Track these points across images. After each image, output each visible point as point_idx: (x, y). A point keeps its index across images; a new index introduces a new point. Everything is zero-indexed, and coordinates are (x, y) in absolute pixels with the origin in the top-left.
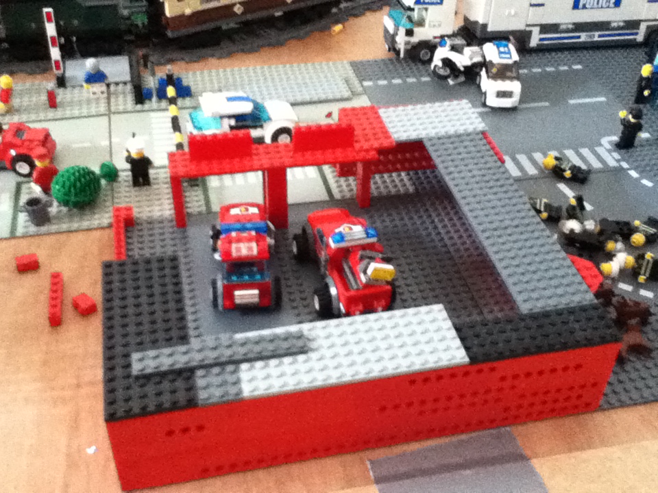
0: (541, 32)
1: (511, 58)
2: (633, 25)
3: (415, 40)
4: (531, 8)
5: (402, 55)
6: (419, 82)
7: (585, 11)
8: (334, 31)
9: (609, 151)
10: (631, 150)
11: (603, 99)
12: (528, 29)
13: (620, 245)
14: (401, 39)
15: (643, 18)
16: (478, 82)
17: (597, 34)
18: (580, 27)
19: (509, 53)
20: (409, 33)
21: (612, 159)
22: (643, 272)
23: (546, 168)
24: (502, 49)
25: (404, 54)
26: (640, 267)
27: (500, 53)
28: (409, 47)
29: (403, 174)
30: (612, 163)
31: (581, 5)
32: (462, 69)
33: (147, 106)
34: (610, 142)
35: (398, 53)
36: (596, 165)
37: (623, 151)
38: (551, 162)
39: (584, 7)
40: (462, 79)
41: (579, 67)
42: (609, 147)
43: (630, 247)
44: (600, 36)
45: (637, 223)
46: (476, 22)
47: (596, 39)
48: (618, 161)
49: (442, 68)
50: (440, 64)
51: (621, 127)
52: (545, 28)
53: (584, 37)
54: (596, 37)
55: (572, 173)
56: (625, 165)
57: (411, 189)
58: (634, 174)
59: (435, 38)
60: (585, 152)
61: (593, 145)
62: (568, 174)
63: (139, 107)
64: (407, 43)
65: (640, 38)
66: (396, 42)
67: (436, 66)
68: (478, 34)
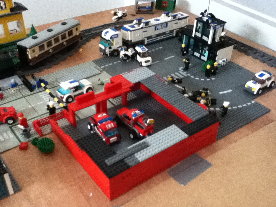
0: (147, 39)
1: (145, 50)
2: (172, 31)
3: (112, 50)
4: (143, 33)
5: (109, 55)
6: (118, 63)
7: (158, 30)
8: (80, 51)
9: (183, 72)
10: (188, 70)
11: (173, 56)
12: (144, 39)
13: (200, 98)
14: (108, 51)
15: (174, 29)
16: (136, 59)
17: (162, 36)
18: (158, 35)
19: (144, 48)
20: (110, 48)
21: (185, 74)
22: (209, 103)
23: (169, 81)
24: (142, 48)
25: (110, 55)
26: (208, 102)
27: (142, 49)
28: (110, 52)
29: (131, 93)
30: (186, 75)
31: (157, 29)
32: (131, 56)
33: (35, 92)
34: (182, 69)
35: (107, 55)
36: (182, 77)
37: (186, 71)
38: (170, 79)
39: (158, 29)
40: (131, 59)
41: (161, 48)
42: (182, 71)
43: (203, 98)
44: (164, 37)
45: (201, 90)
46: (128, 40)
47: (163, 38)
48: (186, 74)
49: (125, 57)
50: (123, 56)
51: (185, 64)
52: (148, 38)
53: (159, 38)
54: (163, 37)
55: (178, 81)
56: (189, 75)
57: (136, 97)
58: (192, 77)
59: (118, 48)
60: (177, 73)
61: (178, 71)
62: (176, 81)
63: (32, 93)
64: (110, 51)
65: (174, 35)
66: (106, 52)
67: (122, 57)
68: (130, 44)
